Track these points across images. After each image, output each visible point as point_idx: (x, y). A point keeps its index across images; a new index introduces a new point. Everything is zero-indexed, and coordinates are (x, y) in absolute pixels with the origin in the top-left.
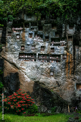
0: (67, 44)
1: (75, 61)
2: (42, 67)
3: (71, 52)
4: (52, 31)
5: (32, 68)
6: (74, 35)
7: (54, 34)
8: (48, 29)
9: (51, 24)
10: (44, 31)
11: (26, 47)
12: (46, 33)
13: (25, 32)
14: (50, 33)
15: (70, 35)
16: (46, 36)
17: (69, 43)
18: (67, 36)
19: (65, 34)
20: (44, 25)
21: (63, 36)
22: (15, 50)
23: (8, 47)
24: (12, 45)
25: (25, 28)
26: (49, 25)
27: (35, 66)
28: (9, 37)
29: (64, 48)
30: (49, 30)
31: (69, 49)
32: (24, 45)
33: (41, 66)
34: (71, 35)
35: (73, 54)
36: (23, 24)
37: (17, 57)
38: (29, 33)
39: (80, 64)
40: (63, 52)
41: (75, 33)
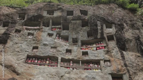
0: (108, 46)
1: (128, 68)
2: (69, 76)
3: (117, 56)
4: (82, 30)
5: (49, 75)
6: (115, 34)
7: (86, 35)
8: (77, 27)
9: (81, 21)
10: (71, 31)
11: (42, 48)
12: (74, 33)
13: (42, 31)
14: (79, 33)
15: (110, 34)
16: (73, 37)
17: (111, 44)
18: (105, 36)
19: (102, 33)
20: (72, 21)
21: (99, 36)
22: (21, 50)
23: (9, 46)
24: (17, 44)
25: (43, 27)
26: (78, 21)
27: (54, 73)
28: (16, 35)
29: (104, 51)
30: (79, 29)
31: (113, 52)
32: (38, 46)
33: (67, 75)
34: (112, 34)
35: (121, 58)
36: (40, 22)
37: (22, 59)
38: (49, 32)
39: (139, 75)
40: (103, 56)
41: (116, 32)
